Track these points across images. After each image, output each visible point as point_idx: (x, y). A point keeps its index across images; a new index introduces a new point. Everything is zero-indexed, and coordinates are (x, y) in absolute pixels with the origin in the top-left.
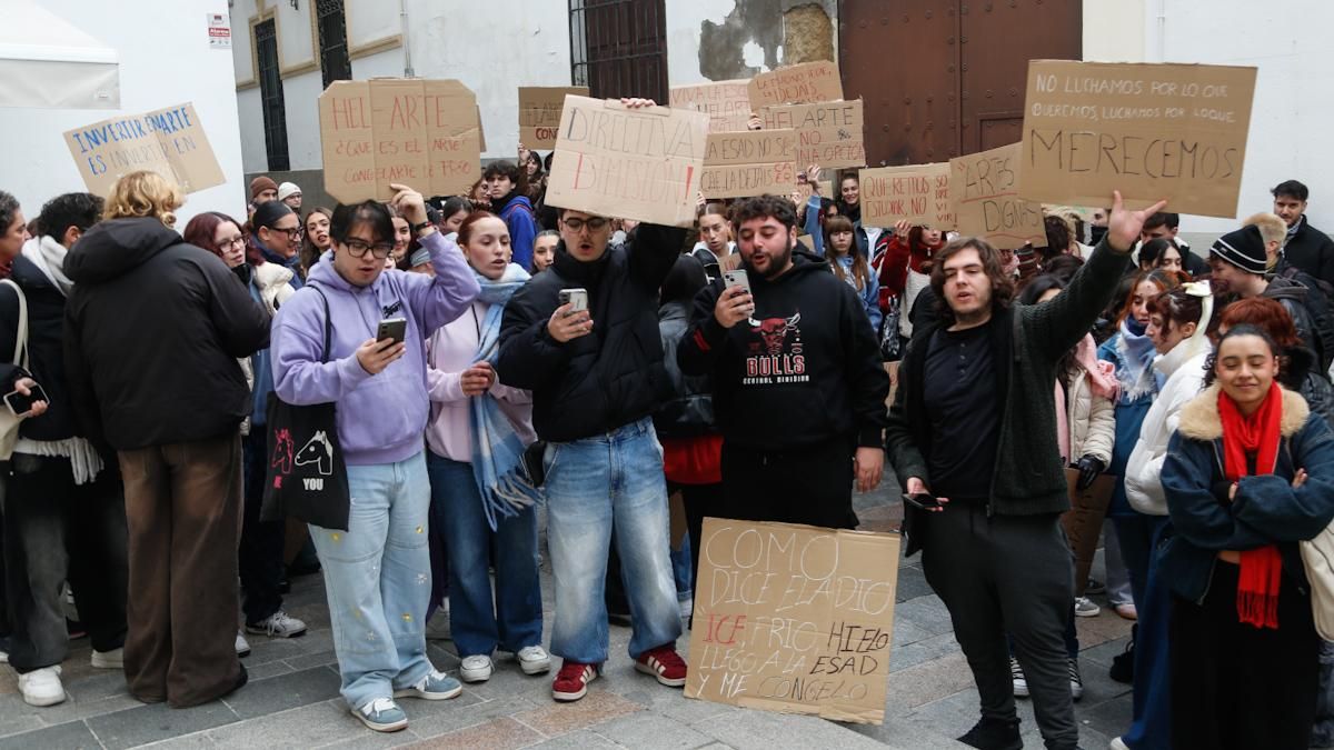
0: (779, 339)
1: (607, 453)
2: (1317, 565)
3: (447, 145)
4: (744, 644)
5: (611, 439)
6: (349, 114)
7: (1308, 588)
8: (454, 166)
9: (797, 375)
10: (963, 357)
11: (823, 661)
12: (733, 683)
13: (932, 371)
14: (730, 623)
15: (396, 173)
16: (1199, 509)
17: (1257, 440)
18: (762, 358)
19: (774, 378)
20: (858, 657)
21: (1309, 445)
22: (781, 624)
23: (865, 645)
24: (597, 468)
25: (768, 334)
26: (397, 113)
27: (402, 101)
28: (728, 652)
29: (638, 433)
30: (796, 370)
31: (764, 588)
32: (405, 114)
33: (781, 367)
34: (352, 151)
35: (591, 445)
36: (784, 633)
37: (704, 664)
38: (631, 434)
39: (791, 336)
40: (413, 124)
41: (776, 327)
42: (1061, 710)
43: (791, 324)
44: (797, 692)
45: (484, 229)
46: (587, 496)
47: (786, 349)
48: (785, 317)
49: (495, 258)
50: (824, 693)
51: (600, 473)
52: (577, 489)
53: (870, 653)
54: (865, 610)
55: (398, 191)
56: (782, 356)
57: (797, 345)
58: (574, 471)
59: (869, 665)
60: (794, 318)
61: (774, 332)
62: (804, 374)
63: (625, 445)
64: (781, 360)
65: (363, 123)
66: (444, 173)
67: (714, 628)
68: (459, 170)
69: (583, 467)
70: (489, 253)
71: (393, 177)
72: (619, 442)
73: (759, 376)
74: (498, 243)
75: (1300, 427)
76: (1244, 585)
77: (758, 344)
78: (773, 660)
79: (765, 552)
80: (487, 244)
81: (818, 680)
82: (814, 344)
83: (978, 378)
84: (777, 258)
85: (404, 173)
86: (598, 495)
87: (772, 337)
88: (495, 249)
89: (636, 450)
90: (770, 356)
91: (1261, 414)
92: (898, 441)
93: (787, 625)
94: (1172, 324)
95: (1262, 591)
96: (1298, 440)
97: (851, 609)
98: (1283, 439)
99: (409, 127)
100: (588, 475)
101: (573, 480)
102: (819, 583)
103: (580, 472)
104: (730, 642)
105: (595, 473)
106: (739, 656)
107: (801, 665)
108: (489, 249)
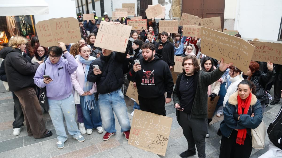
0: (149, 76)
1: (108, 97)
2: (254, 134)
3: (72, 32)
4: (140, 135)
5: (109, 94)
6: (44, 28)
7: (251, 137)
8: (74, 37)
9: (153, 84)
10: (187, 83)
11: (155, 141)
12: (137, 143)
13: (181, 84)
14: (137, 131)
15: (59, 39)
16: (230, 119)
17: (245, 106)
18: (145, 79)
19: (148, 84)
20: (162, 142)
21: (256, 108)
22: (147, 133)
23: (163, 140)
24: (107, 100)
25: (147, 74)
26: (57, 26)
27: (58, 24)
28: (137, 136)
29: (116, 93)
30: (153, 82)
31: (145, 125)
32: (60, 27)
33: (149, 82)
34: (46, 36)
35: (105, 95)
36: (148, 134)
37: (132, 138)
38: (114, 93)
39: (152, 75)
40: (62, 28)
41: (149, 73)
42: (202, 153)
43: (152, 72)
44: (149, 146)
45: (84, 49)
46: (105, 105)
47: (151, 78)
48: (151, 71)
49: (87, 55)
50: (154, 148)
51: (107, 101)
52: (103, 103)
53: (164, 141)
54: (164, 132)
55: (59, 43)
56: (150, 79)
57: (153, 77)
58: (102, 100)
59: (163, 144)
60: (153, 71)
61: (148, 74)
62: (154, 83)
63: (113, 95)
64: (149, 80)
65: (48, 29)
66: (72, 38)
67: (135, 131)
68: (75, 37)
69: (104, 99)
70: (85, 54)
71: (58, 40)
72: (111, 95)
73: (144, 83)
74: (87, 52)
75: (254, 104)
76: (239, 136)
77: (145, 76)
78: (145, 140)
79: (146, 118)
80: (85, 52)
81: (153, 145)
82: (157, 77)
83: (190, 88)
84: (150, 58)
85: (61, 39)
86: (108, 104)
87: (148, 75)
88: (86, 53)
89: (115, 96)
90: (147, 79)
91: (247, 100)
92: (175, 96)
93: (148, 133)
94: (235, 72)
95: (242, 138)
96: (253, 107)
97: (161, 132)
98: (251, 106)
99: (61, 29)
100: (105, 101)
101: (103, 101)
102: (155, 126)
103: (104, 100)
104: (137, 135)
105: (106, 101)
106: (139, 138)
107: (150, 142)
108: (85, 53)
